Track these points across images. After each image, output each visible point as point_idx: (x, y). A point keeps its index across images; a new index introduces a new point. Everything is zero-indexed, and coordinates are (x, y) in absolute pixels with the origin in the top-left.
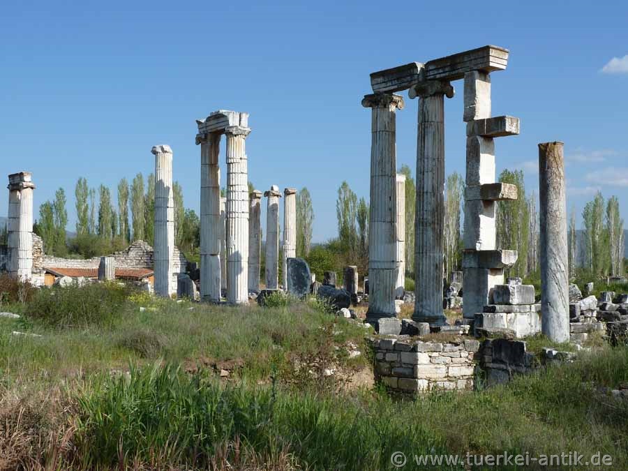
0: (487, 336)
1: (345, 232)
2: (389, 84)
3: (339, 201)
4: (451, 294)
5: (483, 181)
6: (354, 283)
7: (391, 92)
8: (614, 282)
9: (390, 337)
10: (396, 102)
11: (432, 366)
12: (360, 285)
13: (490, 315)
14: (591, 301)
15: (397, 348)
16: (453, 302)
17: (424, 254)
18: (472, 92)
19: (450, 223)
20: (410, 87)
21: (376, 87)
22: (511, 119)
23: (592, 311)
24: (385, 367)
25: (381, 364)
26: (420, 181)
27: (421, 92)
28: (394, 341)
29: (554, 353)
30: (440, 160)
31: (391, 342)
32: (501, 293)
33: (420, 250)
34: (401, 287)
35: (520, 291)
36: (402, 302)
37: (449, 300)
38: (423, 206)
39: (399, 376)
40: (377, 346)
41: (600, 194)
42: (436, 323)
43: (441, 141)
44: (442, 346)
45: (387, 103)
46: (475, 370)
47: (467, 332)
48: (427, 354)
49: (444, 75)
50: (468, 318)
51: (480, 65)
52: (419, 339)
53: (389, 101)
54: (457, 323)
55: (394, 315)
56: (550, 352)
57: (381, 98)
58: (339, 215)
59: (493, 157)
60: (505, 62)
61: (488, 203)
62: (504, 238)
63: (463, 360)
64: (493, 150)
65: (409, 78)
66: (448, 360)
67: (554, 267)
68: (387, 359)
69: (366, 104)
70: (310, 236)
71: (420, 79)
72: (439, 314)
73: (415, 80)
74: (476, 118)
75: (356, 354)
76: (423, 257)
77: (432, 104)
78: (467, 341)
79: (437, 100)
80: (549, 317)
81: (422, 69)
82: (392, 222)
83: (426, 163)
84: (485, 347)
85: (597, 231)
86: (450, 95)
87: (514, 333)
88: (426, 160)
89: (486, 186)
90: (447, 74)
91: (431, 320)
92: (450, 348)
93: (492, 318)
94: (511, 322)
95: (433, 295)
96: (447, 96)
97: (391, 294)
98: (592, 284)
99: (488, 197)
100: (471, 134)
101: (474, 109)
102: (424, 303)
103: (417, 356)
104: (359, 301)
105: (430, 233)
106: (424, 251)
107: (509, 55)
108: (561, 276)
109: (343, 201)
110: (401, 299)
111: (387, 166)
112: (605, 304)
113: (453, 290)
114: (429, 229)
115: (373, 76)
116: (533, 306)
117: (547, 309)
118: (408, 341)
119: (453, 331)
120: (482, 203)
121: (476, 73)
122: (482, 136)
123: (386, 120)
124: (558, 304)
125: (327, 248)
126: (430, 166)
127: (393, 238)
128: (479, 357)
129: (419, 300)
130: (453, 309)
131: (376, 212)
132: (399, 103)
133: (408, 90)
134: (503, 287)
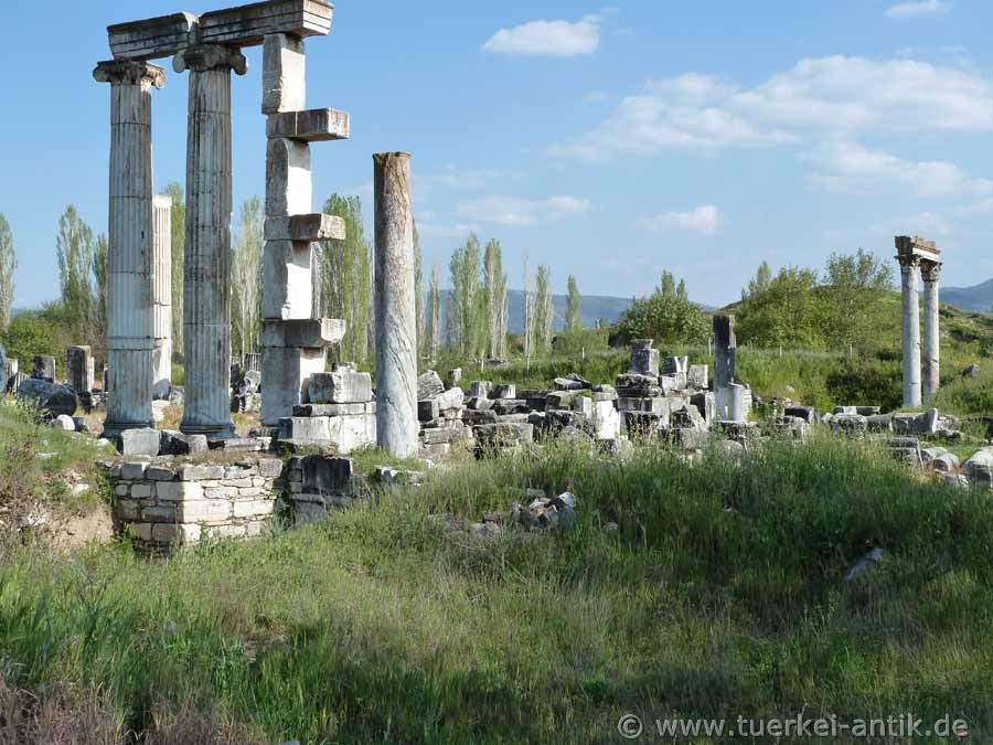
0: (293, 452)
1: (72, 291)
2: (141, 45)
3: (61, 238)
4: (247, 388)
5: (292, 211)
6: (86, 373)
7: (142, 59)
8: (491, 367)
9: (137, 459)
10: (151, 77)
11: (206, 502)
12: (97, 378)
13: (302, 419)
14: (455, 396)
15: (150, 477)
16: (249, 401)
17: (200, 326)
18: (276, 68)
19: (247, 277)
20: (174, 52)
21: (118, 48)
22: (337, 113)
23: (456, 410)
24: (130, 508)
25: (124, 502)
26: (192, 208)
27: (192, 61)
28: (144, 465)
29: (393, 473)
30: (224, 174)
31: (140, 466)
32: (321, 385)
33: (192, 319)
34: (165, 380)
35: (348, 383)
36: (167, 403)
37: (243, 399)
38: (197, 248)
39: (154, 520)
40: (117, 474)
41: (474, 237)
42: (217, 434)
43: (227, 143)
44: (224, 471)
45: (136, 76)
46: (275, 505)
47: (267, 448)
48: (198, 484)
49: (231, 36)
50: (268, 426)
51: (288, 25)
52: (185, 461)
53: (139, 74)
54: (253, 434)
55: (151, 424)
56: (387, 473)
57: (126, 68)
58: (61, 262)
59: (309, 173)
60: (328, 24)
61: (301, 245)
62: (331, 300)
63: (257, 490)
64: (308, 162)
65: (174, 37)
66: (233, 491)
67: (394, 344)
68: (133, 495)
69: (100, 76)
70: (11, 296)
71: (192, 42)
72: (222, 421)
73: (183, 42)
74: (281, 110)
75: (81, 488)
76: (197, 330)
77: (211, 83)
78: (264, 461)
79: (219, 77)
80: (388, 421)
81: (195, 24)
82: (146, 273)
83: (201, 180)
84: (290, 470)
85: (471, 292)
86: (241, 71)
87: (336, 446)
88: (201, 173)
89: (297, 218)
90: (236, 35)
91: (211, 430)
92: (235, 473)
93: (306, 426)
94: (335, 429)
95: (214, 390)
96: (237, 72)
97: (146, 392)
98: (459, 370)
99: (300, 235)
100: (273, 134)
101: (278, 95)
102: (200, 403)
103: (181, 488)
104: (94, 404)
105: (209, 292)
106: (200, 320)
107: (334, 13)
108: (406, 358)
109: (68, 238)
110: (165, 398)
111: (137, 180)
112: (475, 400)
113: (249, 382)
114: (208, 285)
115: (113, 30)
116: (369, 405)
117: (386, 408)
118: (169, 464)
119: (245, 446)
120: (290, 244)
121: (282, 37)
122: (291, 139)
123: (135, 104)
124: (401, 399)
125: (40, 316)
126: (207, 183)
127: (147, 300)
128: (282, 484)
129: (191, 400)
130: (249, 412)
131: (119, 257)
132: (158, 79)
133: (172, 57)
134: (323, 375)
